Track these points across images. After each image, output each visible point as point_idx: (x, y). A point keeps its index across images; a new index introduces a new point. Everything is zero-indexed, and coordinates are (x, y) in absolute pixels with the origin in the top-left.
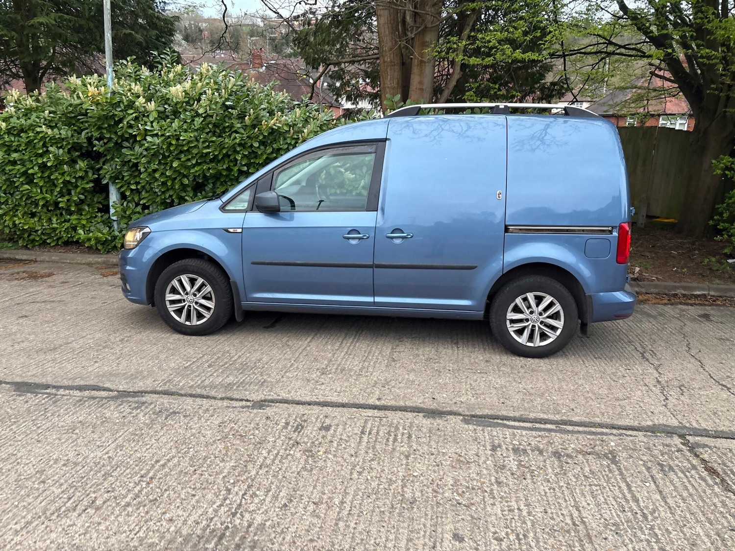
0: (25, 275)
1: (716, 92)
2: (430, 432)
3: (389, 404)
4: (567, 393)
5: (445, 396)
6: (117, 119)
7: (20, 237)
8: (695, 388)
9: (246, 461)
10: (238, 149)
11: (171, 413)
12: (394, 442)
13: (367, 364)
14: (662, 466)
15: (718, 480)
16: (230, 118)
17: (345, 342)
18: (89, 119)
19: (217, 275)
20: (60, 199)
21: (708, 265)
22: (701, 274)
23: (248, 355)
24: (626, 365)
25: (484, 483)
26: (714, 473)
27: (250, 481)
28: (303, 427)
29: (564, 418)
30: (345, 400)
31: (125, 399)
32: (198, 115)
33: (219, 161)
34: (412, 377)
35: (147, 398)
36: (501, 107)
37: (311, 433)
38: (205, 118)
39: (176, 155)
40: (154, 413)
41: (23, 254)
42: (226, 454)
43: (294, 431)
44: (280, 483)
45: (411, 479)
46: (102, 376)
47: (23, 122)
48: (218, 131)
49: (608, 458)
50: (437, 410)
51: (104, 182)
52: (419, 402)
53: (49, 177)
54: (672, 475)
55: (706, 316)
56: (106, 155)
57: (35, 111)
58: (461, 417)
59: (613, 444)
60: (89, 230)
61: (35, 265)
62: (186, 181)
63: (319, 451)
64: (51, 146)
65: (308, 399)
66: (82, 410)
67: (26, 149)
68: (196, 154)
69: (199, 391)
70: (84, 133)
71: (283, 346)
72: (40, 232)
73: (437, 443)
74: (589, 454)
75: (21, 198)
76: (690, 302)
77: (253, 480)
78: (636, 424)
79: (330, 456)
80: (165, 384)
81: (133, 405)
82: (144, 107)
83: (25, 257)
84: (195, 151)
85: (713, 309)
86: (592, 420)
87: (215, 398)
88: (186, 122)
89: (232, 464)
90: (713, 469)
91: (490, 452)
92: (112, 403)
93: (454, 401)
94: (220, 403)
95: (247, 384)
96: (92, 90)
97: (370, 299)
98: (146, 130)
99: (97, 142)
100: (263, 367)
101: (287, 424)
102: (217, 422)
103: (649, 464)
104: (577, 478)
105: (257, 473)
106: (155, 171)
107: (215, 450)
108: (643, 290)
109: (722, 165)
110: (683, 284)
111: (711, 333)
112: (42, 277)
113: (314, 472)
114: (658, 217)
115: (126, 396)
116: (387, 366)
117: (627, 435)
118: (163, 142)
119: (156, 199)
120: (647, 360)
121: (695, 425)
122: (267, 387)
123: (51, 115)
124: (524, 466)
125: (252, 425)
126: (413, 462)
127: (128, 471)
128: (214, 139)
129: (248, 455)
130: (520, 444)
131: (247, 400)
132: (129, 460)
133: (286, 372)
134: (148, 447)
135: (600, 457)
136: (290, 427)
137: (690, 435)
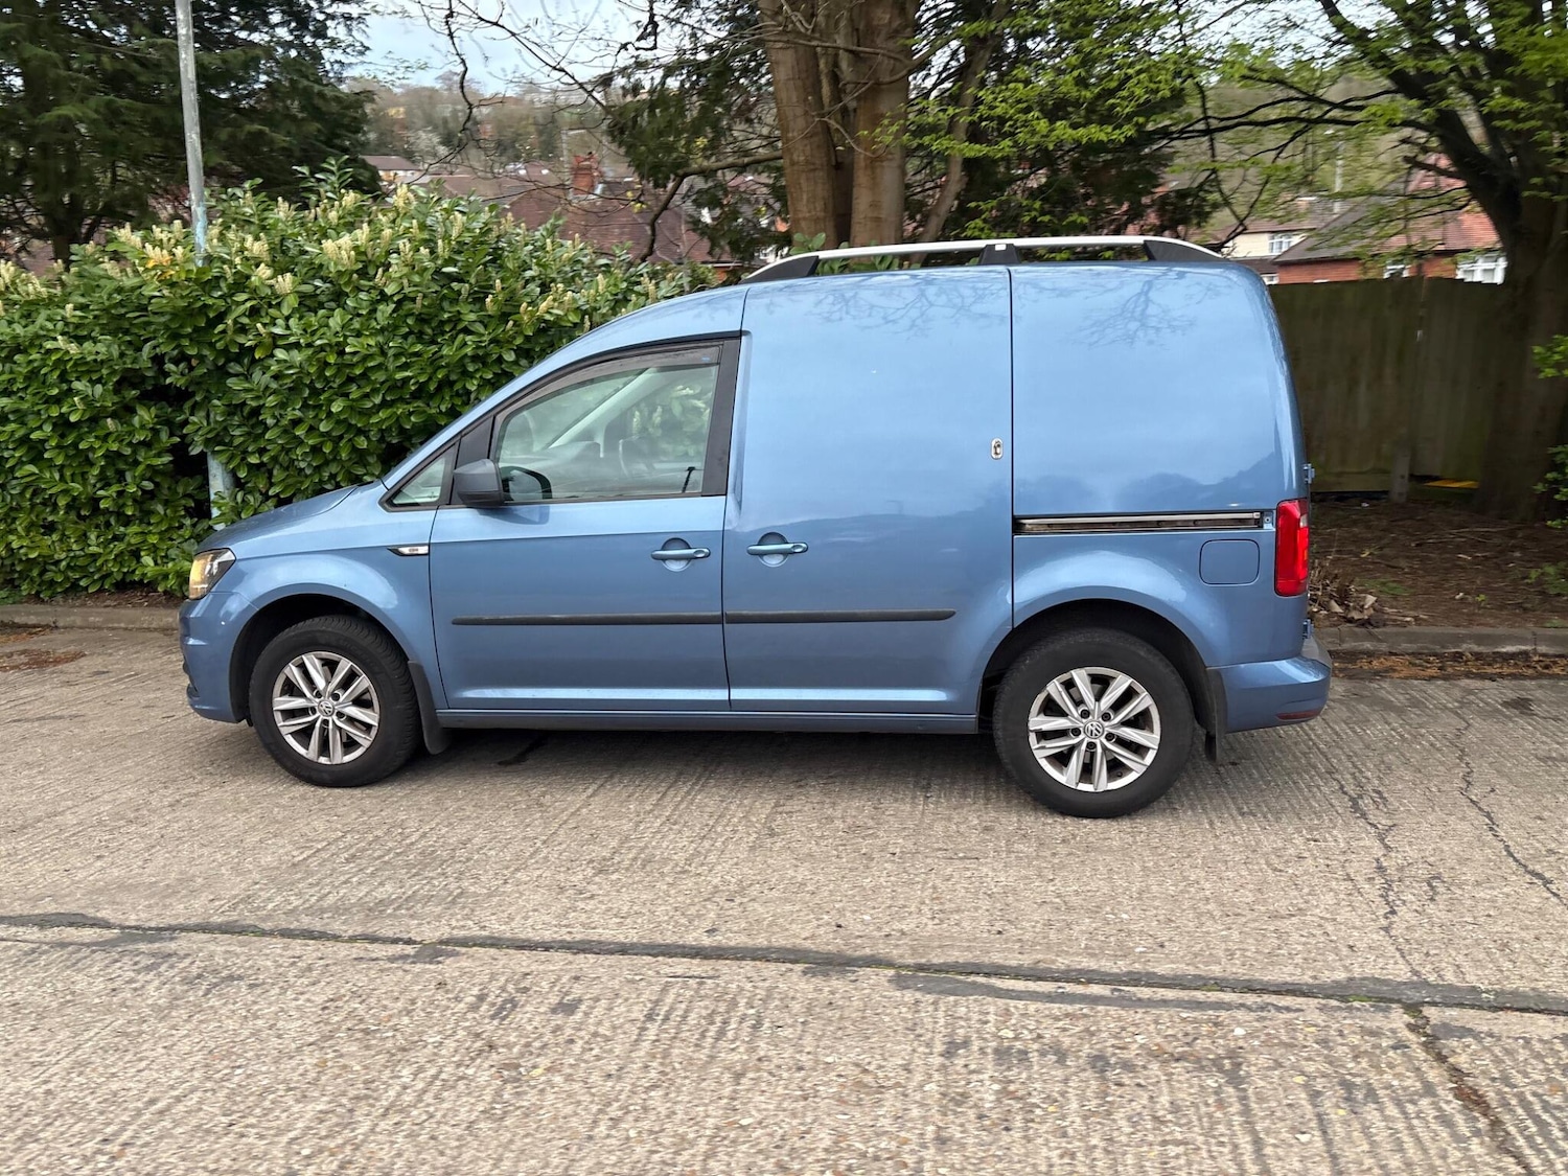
0: (24, 659)
1: (1546, 194)
2: (809, 1010)
3: (732, 943)
4: (1156, 903)
5: (867, 917)
6: (211, 315)
7: (24, 576)
8: (1465, 883)
9: (357, 1098)
10: (471, 369)
11: (223, 980)
12: (717, 1039)
13: (706, 844)
14: (1348, 1086)
15: (1483, 1124)
16: (454, 301)
17: (672, 792)
18: (152, 319)
19: (380, 650)
20: (101, 493)
21: (1539, 582)
22: (1519, 605)
23: (444, 830)
24: (1310, 829)
25: (906, 1142)
26: (1477, 1103)
27: (348, 1148)
28: (515, 1006)
29: (1138, 967)
30: (632, 937)
31: (130, 947)
32: (384, 298)
33: (431, 396)
34: (803, 873)
35: (182, 943)
36: (998, 248)
37: (530, 1020)
38: (399, 303)
39: (340, 386)
40: (184, 981)
41: (29, 614)
42: (314, 1082)
43: (493, 1017)
44: (419, 1153)
45: (732, 1135)
46: (101, 891)
47: (19, 329)
48: (429, 331)
49: (1221, 1069)
50: (840, 954)
51: (195, 451)
52: (806, 934)
53: (75, 445)
54: (1371, 1113)
55: (1522, 705)
56: (193, 394)
57: (47, 306)
58: (891, 972)
59: (1239, 1032)
60: (166, 556)
61: (52, 636)
62: (362, 443)
63: (535, 1067)
64: (78, 379)
65: (547, 935)
66: (28, 973)
67: (26, 388)
68: (382, 383)
69: (306, 922)
70: (147, 348)
71: (529, 807)
72: (64, 563)
73: (819, 1039)
74: (1177, 1060)
75: (22, 494)
76: (1489, 670)
77: (357, 1148)
78: (1307, 979)
79: (558, 1079)
80: (234, 907)
81: (145, 961)
82: (271, 286)
83: (32, 620)
84: (380, 376)
85: (1541, 687)
86: (1203, 970)
87: (336, 938)
88: (359, 315)
89: (319, 1108)
90: (1475, 1092)
91: (937, 1061)
92: (98, 956)
93: (887, 930)
94: (343, 950)
95: (419, 902)
96: (155, 254)
97: (719, 695)
98: (275, 337)
99: (172, 367)
100: (468, 860)
101: (481, 998)
102: (320, 999)
103: (1319, 1084)
104: (1134, 1124)
105: (372, 1130)
106: (296, 422)
107: (294, 1070)
108: (1384, 647)
109: (1557, 357)
110: (1477, 630)
111: (1527, 745)
112: (57, 662)
113: (508, 1122)
114: (1437, 479)
115: (134, 939)
116: (752, 849)
117: (1279, 1009)
118: (309, 359)
119: (302, 483)
120: (1364, 815)
121: (1450, 977)
122: (464, 908)
123: (78, 313)
124: (1012, 1096)
125: (399, 1005)
126: (748, 1090)
127: (76, 1128)
128: (418, 348)
129: (366, 1082)
130: (1016, 1038)
131: (409, 942)
132: (88, 1099)
133: (517, 870)
134: (143, 1064)
135: (1202, 1068)
136: (484, 1007)
137: (1434, 1004)
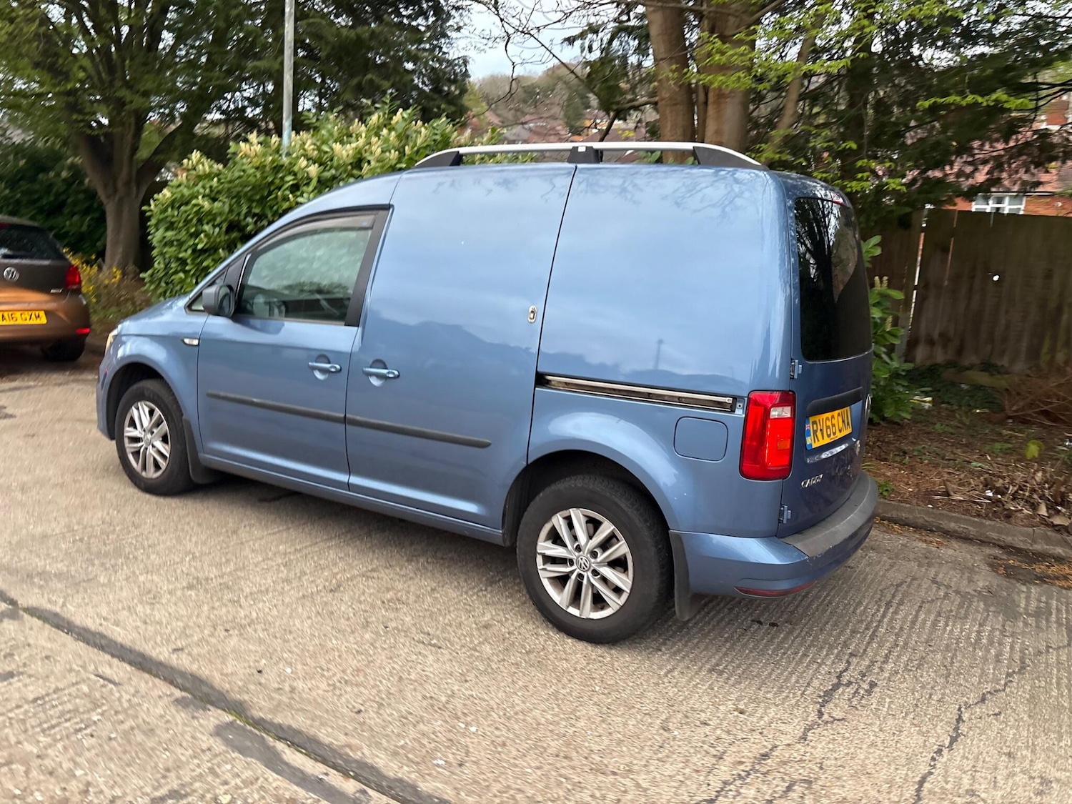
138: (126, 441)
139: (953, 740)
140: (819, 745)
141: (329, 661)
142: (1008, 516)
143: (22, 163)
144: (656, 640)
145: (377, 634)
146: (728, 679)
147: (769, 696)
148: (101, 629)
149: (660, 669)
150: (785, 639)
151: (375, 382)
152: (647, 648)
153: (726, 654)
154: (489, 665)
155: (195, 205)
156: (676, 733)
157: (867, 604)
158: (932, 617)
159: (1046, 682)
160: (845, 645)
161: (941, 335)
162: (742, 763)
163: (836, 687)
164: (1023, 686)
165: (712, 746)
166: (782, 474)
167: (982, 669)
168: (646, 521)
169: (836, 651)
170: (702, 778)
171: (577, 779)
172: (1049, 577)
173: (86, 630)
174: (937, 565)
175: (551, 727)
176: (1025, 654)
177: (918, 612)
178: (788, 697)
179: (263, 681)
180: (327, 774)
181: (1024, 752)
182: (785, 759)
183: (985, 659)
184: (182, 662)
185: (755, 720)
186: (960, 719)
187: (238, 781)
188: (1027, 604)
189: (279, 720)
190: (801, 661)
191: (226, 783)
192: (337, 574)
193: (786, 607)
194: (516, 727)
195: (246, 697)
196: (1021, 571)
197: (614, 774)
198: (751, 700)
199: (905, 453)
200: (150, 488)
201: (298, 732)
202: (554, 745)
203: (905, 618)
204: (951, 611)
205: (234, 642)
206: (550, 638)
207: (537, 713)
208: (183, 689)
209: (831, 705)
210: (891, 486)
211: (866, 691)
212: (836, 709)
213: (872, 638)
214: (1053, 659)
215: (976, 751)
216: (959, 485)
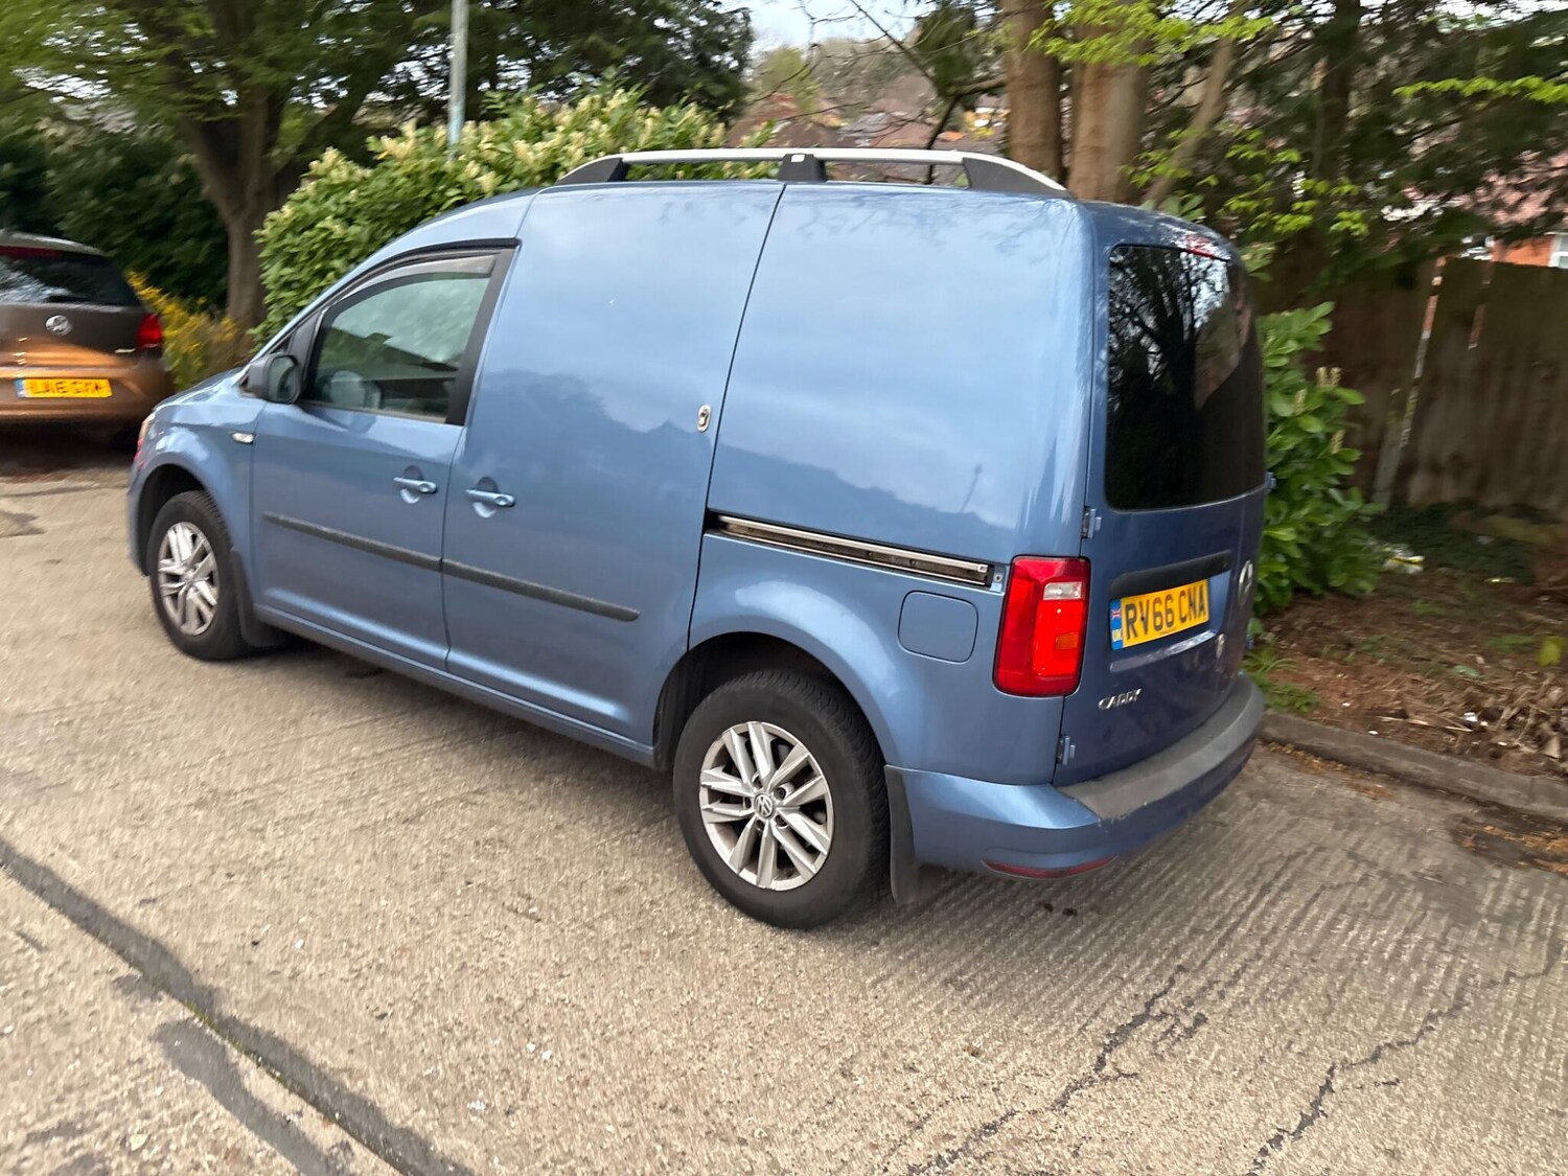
5: (298, 944)
36: (794, 159)
96: (390, 146)
97: (439, 651)
120: (1114, 1045)
138: (162, 578)
139: (1306, 1121)
140: (1083, 1117)
141: (364, 934)
142: (1496, 755)
143: (116, 160)
144: (875, 927)
145: (452, 893)
146: (971, 997)
147: (1026, 1029)
148: (52, 863)
149: (868, 974)
150: (1082, 936)
151: (482, 511)
152: (857, 939)
153: (980, 957)
154: (605, 954)
155: (324, 229)
156: (860, 1081)
157: (1231, 887)
158: (1330, 914)
159: (1489, 1033)
160: (1176, 952)
161: (1455, 458)
162: (948, 1137)
163: (1139, 1020)
164: (1448, 1038)
165: (911, 1106)
166: (1064, 688)
167: (1389, 1007)
168: (855, 748)
169: (1156, 962)
170: (879, 1158)
171: (679, 1146)
172: (1544, 857)
173: (29, 862)
174: (1364, 828)
175: (667, 1059)
176: (1467, 984)
177: (1309, 904)
178: (1056, 1032)
179: (255, 958)
180: (300, 1114)
181: (1419, 1151)
182: (1021, 1136)
183: (1398, 988)
184: (150, 922)
185: (992, 1068)
186: (1327, 1088)
187: (166, 1114)
188: (1496, 900)
189: (258, 1022)
190: (1095, 975)
191: (147, 1116)
192: (423, 794)
193: (1099, 885)
194: (614, 1055)
195: (222, 983)
196: (1498, 845)
197: (743, 1142)
198: (996, 1035)
199: (1350, 646)
200: (194, 649)
201: (280, 1044)
202: (662, 1088)
203: (1286, 912)
204: (1365, 905)
205: (234, 893)
206: (712, 914)
207: (652, 1035)
208: (133, 963)
209: (1122, 1051)
210: (1315, 698)
211: (1186, 1030)
212: (1124, 1059)
213: (1221, 944)
214: (1511, 996)
215: (1338, 1142)
216: (1428, 701)
